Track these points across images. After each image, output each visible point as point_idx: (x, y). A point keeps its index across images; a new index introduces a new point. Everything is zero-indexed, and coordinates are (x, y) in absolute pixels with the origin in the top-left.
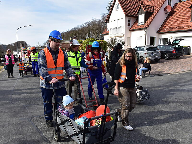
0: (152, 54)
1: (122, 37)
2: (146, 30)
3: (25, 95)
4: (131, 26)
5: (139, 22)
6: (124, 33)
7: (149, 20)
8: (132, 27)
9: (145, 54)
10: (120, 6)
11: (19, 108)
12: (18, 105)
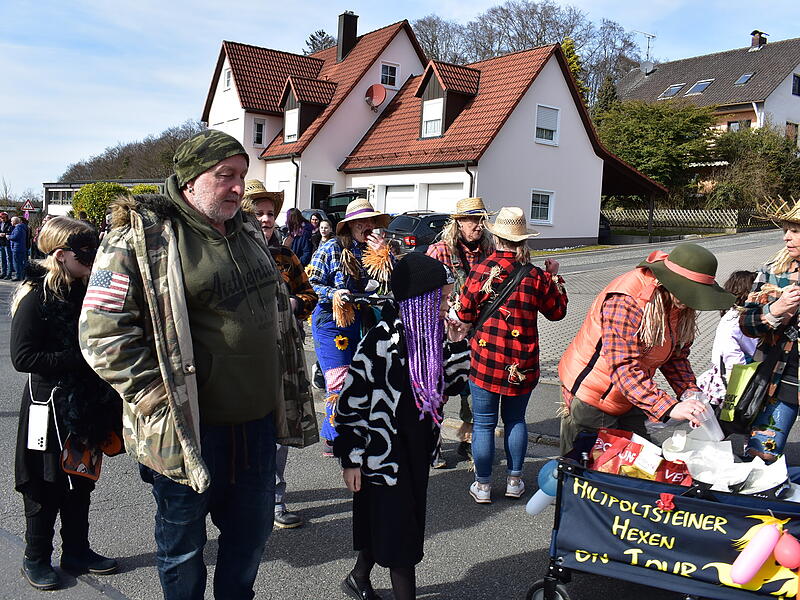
2: (297, 162)
4: (265, 144)
5: (286, 132)
7: (310, 127)
8: (268, 147)
10: (232, 79)
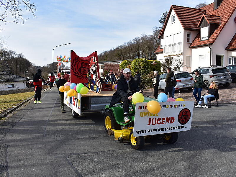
0: (220, 77)
1: (180, 56)
2: (211, 47)
3: (61, 127)
5: (202, 36)
6: (182, 51)
7: (214, 33)
8: (192, 43)
9: (211, 76)
10: (177, 18)
11: (54, 144)
12: (53, 140)
